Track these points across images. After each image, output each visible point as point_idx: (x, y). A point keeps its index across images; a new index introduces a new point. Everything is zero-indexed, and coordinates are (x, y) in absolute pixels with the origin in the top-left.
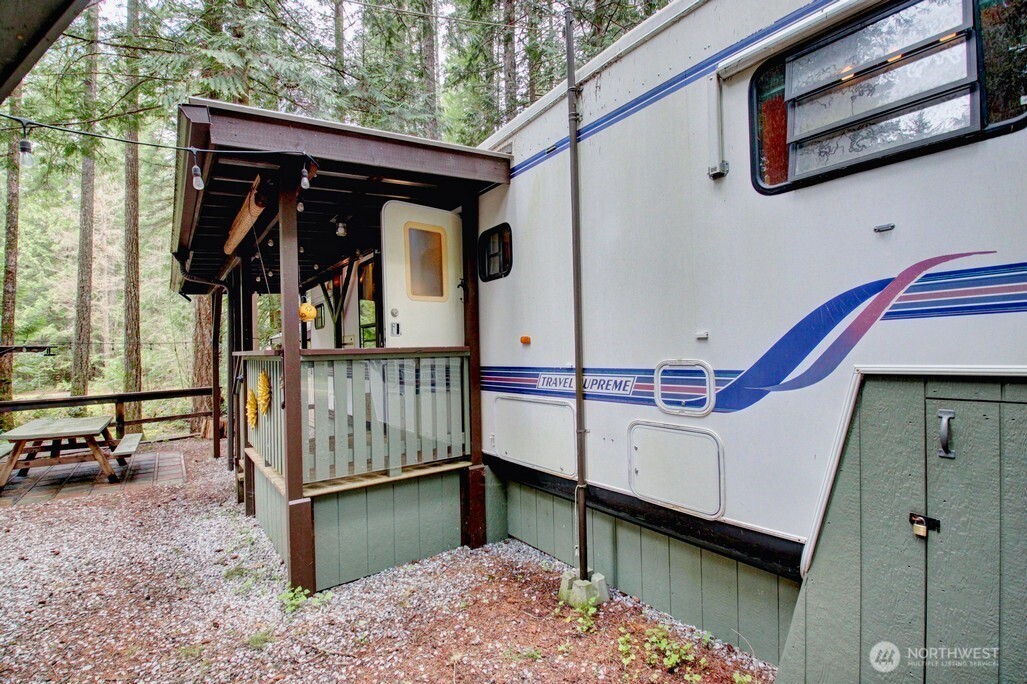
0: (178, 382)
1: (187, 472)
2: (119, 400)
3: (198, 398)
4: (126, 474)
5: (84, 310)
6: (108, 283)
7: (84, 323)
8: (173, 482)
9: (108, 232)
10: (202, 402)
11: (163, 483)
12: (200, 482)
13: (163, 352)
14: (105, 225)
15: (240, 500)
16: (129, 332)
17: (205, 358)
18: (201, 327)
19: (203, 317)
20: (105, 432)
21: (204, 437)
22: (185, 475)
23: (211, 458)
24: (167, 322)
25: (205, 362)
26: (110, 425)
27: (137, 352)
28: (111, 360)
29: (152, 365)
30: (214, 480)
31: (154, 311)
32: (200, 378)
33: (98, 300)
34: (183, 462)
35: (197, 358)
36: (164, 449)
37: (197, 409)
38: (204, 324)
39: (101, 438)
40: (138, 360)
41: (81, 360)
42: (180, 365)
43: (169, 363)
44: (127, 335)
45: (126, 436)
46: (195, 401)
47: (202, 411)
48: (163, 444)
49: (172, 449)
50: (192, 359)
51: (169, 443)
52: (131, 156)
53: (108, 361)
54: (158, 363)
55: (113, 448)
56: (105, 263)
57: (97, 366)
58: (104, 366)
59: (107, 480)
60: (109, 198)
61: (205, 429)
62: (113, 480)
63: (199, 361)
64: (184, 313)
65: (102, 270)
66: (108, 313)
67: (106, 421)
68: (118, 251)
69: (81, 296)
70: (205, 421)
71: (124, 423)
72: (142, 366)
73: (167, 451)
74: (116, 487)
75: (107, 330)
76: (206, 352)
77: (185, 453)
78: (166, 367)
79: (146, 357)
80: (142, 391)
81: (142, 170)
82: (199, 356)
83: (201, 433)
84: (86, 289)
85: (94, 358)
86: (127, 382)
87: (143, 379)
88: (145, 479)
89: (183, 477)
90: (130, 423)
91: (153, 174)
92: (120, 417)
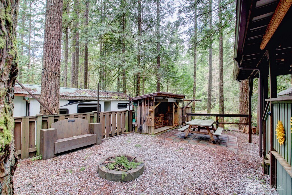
0: (234, 111)
1: (239, 147)
2: (217, 116)
3: (242, 118)
4: (218, 141)
5: (210, 90)
6: (216, 84)
7: (210, 94)
8: (234, 150)
9: (216, 71)
10: (243, 119)
11: (230, 149)
12: (244, 153)
13: (230, 102)
14: (216, 69)
15: (266, 172)
16: (221, 96)
17: (244, 104)
18: (243, 93)
19: (244, 90)
20: (212, 125)
21: (244, 132)
22: (238, 148)
23: (248, 143)
24: (231, 93)
25: (244, 105)
26: (214, 123)
27: (223, 102)
28: (217, 104)
29: (227, 106)
30: (250, 154)
31: (228, 91)
32: (242, 110)
33: (214, 89)
34: (237, 141)
35: (241, 104)
36: (230, 134)
37: (241, 121)
38: (244, 92)
39: (211, 127)
40: (223, 104)
41: (209, 104)
42: (235, 106)
43: (232, 105)
44: (220, 97)
45: (219, 128)
46: (240, 118)
47: (243, 122)
48: (230, 132)
49: (233, 134)
50: (239, 104)
51: (232, 132)
52: (221, 44)
53: (216, 104)
54: (229, 105)
55: (215, 131)
56: (215, 79)
57: (214, 106)
58: (215, 105)
59: (212, 142)
60: (216, 62)
61: (245, 129)
62: (214, 142)
63: (242, 105)
64: (236, 90)
65: (215, 81)
66: (216, 92)
67: (213, 122)
68: (218, 76)
69: (209, 87)
70: (244, 126)
71: (218, 123)
72: (224, 106)
73: (231, 135)
74: (214, 145)
75: (216, 96)
76: (245, 102)
77: (238, 137)
78: (231, 106)
79: (225, 103)
80: (224, 114)
81: (224, 50)
82: (242, 103)
83: (243, 130)
84: (211, 85)
85: (213, 103)
86: (220, 110)
87: (224, 110)
88: (224, 145)
89: (237, 149)
90: (220, 123)
91: (227, 51)
92: (217, 121)
